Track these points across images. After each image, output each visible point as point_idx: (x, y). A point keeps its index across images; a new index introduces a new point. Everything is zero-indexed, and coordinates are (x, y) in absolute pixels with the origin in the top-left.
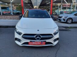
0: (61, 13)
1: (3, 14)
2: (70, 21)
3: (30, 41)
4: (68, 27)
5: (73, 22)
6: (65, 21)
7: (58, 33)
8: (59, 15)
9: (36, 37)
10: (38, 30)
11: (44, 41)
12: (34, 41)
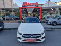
0: (48, 17)
1: (7, 19)
2: (55, 24)
3: (27, 39)
4: (53, 29)
5: (57, 24)
6: (51, 24)
7: (45, 34)
8: (46, 19)
9: (31, 36)
10: (32, 32)
11: (36, 39)
12: (29, 39)
